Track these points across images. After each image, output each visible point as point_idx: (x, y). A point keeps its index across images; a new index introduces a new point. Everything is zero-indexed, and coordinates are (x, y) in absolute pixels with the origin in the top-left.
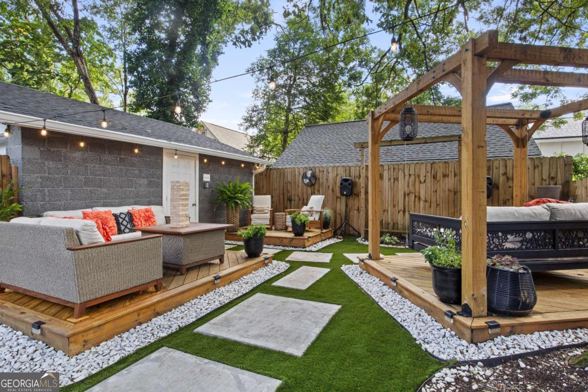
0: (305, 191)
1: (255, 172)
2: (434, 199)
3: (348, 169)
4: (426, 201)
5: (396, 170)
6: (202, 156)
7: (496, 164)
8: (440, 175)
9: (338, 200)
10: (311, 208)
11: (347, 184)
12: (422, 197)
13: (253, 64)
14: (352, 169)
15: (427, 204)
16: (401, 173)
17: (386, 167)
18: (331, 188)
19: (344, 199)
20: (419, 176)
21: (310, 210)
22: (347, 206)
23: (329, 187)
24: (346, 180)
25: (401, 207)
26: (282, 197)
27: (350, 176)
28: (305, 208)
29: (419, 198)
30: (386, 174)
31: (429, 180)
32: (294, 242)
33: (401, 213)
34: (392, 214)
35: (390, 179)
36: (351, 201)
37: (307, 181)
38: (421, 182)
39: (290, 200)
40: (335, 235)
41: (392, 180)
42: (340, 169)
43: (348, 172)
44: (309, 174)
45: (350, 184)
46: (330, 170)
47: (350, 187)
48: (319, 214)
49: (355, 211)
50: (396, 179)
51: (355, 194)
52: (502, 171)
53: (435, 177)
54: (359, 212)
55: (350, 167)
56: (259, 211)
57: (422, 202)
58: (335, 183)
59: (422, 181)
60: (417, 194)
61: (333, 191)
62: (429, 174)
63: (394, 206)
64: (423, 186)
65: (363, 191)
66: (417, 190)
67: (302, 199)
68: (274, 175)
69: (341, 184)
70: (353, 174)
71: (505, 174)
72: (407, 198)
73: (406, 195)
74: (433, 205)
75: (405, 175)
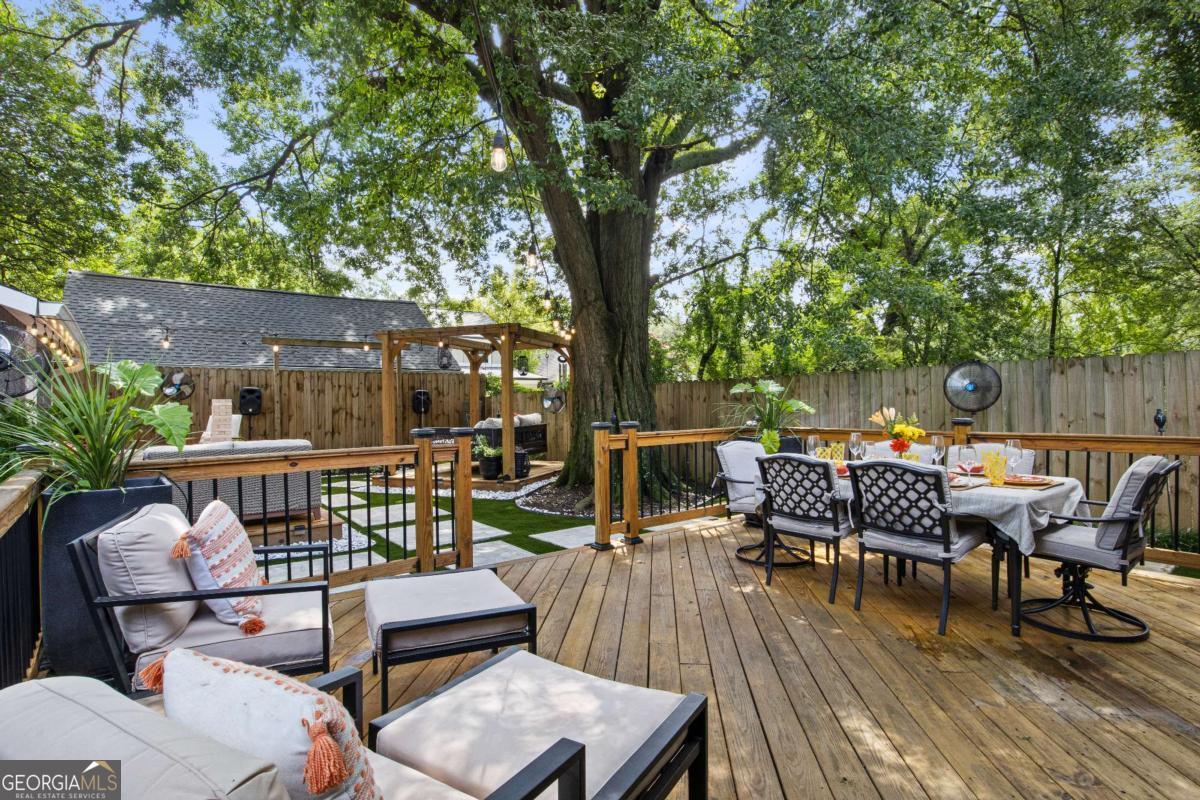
2: (368, 416)
3: (246, 374)
4: (359, 419)
5: (322, 379)
7: (429, 378)
8: (375, 387)
11: (252, 397)
12: (355, 414)
14: (254, 375)
15: (362, 423)
16: (328, 383)
17: (307, 375)
20: (351, 388)
24: (247, 391)
25: (328, 427)
27: (250, 385)
29: (352, 415)
30: (307, 384)
31: (363, 392)
33: (329, 435)
35: (312, 391)
36: (254, 423)
38: (353, 396)
41: (316, 391)
42: (231, 373)
43: (246, 378)
44: (177, 378)
45: (258, 398)
46: (213, 373)
47: (259, 401)
50: (322, 391)
51: (265, 412)
52: (434, 385)
53: (369, 390)
55: (250, 372)
57: (355, 421)
59: (355, 395)
60: (349, 411)
62: (362, 386)
63: (319, 427)
64: (355, 400)
65: (277, 407)
66: (349, 406)
69: (243, 397)
70: (255, 381)
71: (437, 388)
72: (337, 416)
73: (335, 412)
74: (368, 424)
75: (333, 386)
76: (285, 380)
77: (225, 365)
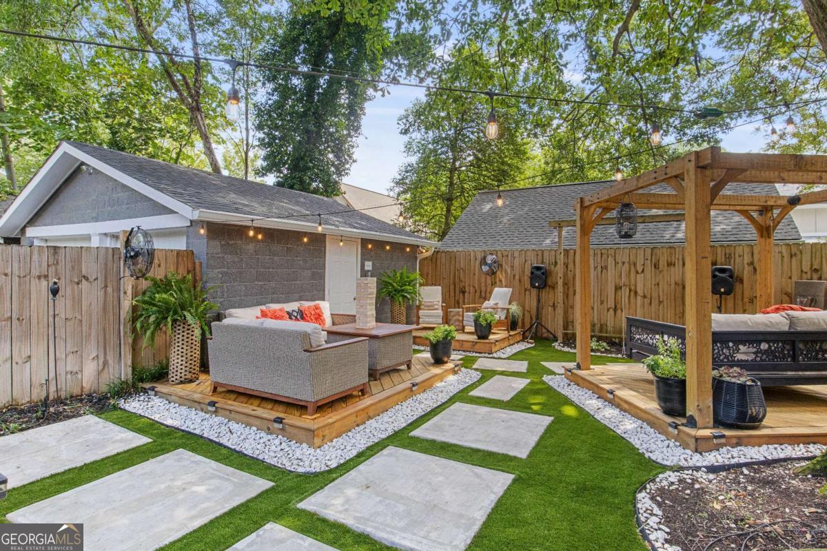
0: (483, 280)
1: (420, 257)
2: (655, 295)
3: (540, 253)
4: (645, 297)
5: (605, 256)
6: (365, 242)
7: (739, 250)
8: (663, 263)
9: (527, 293)
10: (496, 304)
11: (539, 273)
12: (640, 292)
13: (406, 110)
14: (546, 254)
15: (647, 302)
16: (610, 260)
18: (517, 277)
19: (534, 292)
20: (635, 264)
21: (495, 307)
22: (539, 301)
23: (514, 276)
24: (538, 268)
25: (611, 304)
26: (452, 287)
27: (542, 263)
28: (486, 304)
29: (636, 293)
31: (648, 269)
32: (477, 347)
33: (611, 312)
34: (599, 314)
35: (595, 268)
36: (544, 294)
37: (485, 268)
38: (637, 272)
39: (464, 292)
40: (524, 338)
41: (599, 268)
42: (528, 253)
43: (540, 258)
44: (489, 259)
45: (543, 273)
46: (516, 254)
47: (544, 277)
48: (505, 311)
49: (550, 308)
50: (604, 268)
51: (550, 286)
52: (747, 259)
53: (656, 266)
54: (554, 309)
55: (543, 251)
56: (428, 306)
57: (639, 298)
58: (523, 272)
59: (640, 271)
60: (633, 288)
61: (520, 281)
62: (649, 262)
63: (602, 303)
64: (640, 277)
65: (560, 282)
66: (633, 282)
67: (478, 291)
68: (443, 259)
69: (532, 273)
70: (546, 260)
71: (751, 263)
72: (619, 293)
73: (618, 288)
74: (655, 302)
75: (616, 263)
76: (571, 258)
77: (525, 248)
